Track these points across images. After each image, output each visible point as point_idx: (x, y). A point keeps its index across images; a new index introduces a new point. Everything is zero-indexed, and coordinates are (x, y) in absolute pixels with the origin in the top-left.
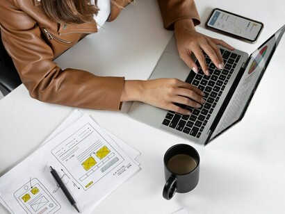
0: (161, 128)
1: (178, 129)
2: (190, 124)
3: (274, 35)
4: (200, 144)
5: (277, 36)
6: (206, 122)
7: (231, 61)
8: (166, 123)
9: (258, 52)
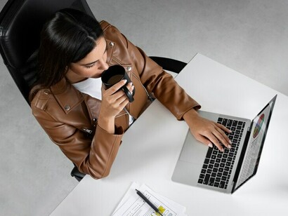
0: (198, 186)
1: (210, 185)
2: (218, 180)
3: (268, 104)
4: (228, 193)
5: (271, 105)
6: (229, 176)
7: (239, 128)
8: (200, 181)
9: (258, 118)
